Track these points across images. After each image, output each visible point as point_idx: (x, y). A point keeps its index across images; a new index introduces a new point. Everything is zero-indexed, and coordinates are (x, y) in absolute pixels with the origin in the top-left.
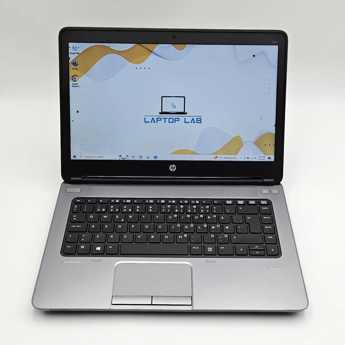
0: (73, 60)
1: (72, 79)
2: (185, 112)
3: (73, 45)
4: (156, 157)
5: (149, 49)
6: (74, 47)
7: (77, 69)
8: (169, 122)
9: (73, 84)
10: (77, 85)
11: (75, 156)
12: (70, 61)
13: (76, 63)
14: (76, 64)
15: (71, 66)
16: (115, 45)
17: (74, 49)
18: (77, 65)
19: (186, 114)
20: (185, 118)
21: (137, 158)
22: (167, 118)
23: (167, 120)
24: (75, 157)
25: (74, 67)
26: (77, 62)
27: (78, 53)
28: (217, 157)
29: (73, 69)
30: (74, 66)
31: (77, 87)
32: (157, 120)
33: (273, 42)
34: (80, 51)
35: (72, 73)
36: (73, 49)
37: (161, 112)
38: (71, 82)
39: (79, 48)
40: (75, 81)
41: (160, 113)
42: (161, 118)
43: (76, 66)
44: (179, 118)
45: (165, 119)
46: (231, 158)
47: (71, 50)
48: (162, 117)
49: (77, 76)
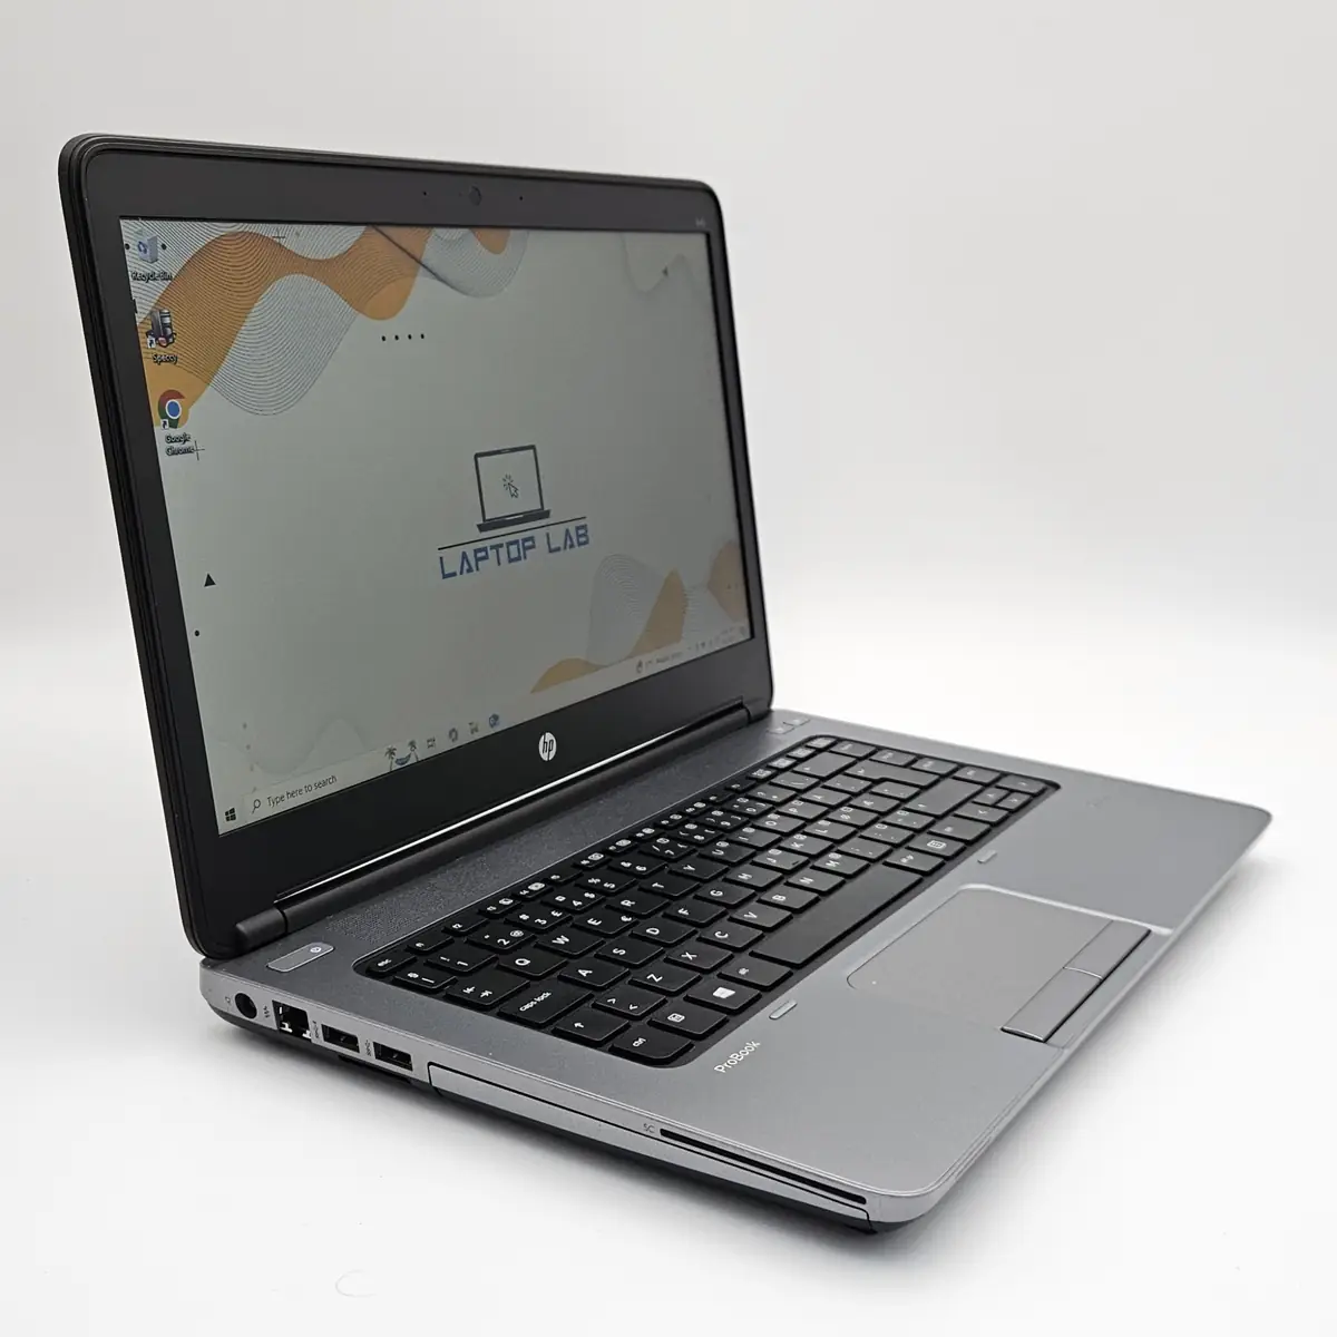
0: (151, 313)
1: (164, 416)
2: (546, 509)
3: (139, 233)
4: (496, 717)
6: (145, 242)
7: (172, 360)
8: (511, 560)
9: (169, 439)
10: (187, 444)
11: (233, 811)
12: (139, 318)
13: (165, 325)
14: (165, 332)
15: (148, 346)
16: (298, 234)
17: (145, 251)
18: (171, 336)
19: (546, 514)
20: (548, 535)
21: (444, 745)
22: (501, 546)
23: (503, 551)
24: (233, 818)
25: (163, 352)
26: (167, 320)
27: (165, 277)
28: (640, 665)
29: (158, 361)
30: (160, 344)
31: (188, 451)
32: (477, 560)
34: (171, 262)
35: (157, 380)
36: (142, 254)
37: (481, 522)
38: (161, 432)
39: (164, 247)
40: (174, 424)
41: (482, 528)
42: (485, 549)
43: (169, 344)
44: (531, 539)
45: (497, 547)
47: (134, 262)
48: (488, 544)
49: (179, 396)
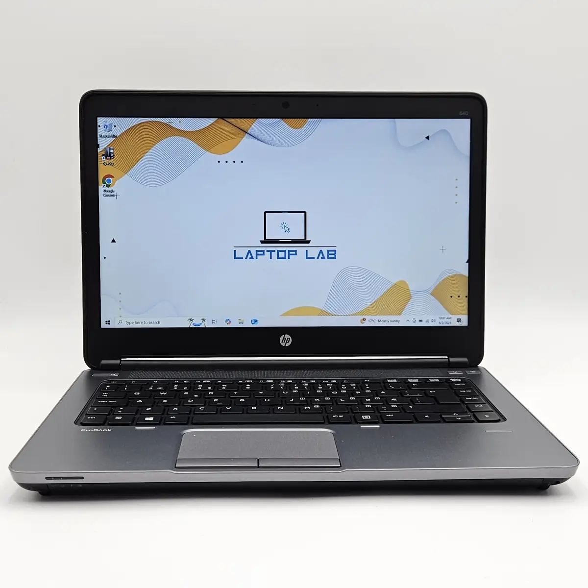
0: (105, 148)
1: (104, 182)
2: (307, 240)
3: (106, 122)
4: (256, 321)
5: (241, 127)
6: (107, 125)
7: (112, 165)
8: (278, 258)
9: (105, 191)
10: (112, 193)
11: (109, 321)
12: (99, 150)
13: (110, 153)
14: (110, 155)
15: (102, 159)
16: (180, 122)
17: (107, 128)
18: (113, 156)
19: (308, 242)
20: (307, 251)
21: (221, 324)
22: (274, 251)
23: (274, 254)
24: (109, 324)
25: (108, 162)
26: (112, 151)
27: (114, 136)
28: (364, 320)
29: (105, 164)
30: (107, 159)
31: (113, 196)
32: (257, 255)
33: (461, 114)
34: (117, 132)
35: (103, 171)
36: (105, 129)
37: (263, 240)
38: (102, 189)
39: (115, 126)
40: (108, 186)
41: (262, 242)
42: (263, 251)
43: (111, 159)
44: (296, 251)
45: (271, 251)
46: (390, 322)
47: (101, 131)
48: (265, 249)
49: (112, 177)
